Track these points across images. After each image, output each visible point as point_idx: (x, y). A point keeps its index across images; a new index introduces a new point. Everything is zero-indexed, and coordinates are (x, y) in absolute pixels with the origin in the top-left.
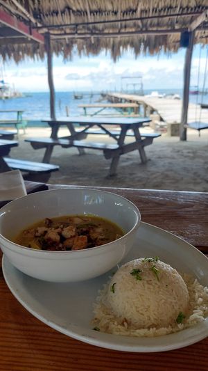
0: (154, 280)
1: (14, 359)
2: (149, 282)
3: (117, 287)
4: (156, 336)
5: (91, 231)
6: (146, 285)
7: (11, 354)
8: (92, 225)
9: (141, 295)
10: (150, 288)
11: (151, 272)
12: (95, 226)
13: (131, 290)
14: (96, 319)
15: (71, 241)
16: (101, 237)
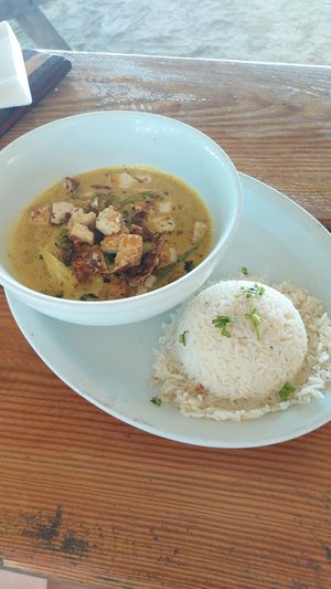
0: (252, 338)
1: (43, 432)
2: (242, 341)
3: (190, 338)
4: (243, 420)
5: (151, 211)
6: (237, 347)
7: (37, 424)
8: (152, 196)
9: (227, 361)
10: (242, 352)
11: (248, 322)
12: (158, 196)
13: (211, 350)
14: (156, 379)
15: (113, 242)
16: (168, 228)
